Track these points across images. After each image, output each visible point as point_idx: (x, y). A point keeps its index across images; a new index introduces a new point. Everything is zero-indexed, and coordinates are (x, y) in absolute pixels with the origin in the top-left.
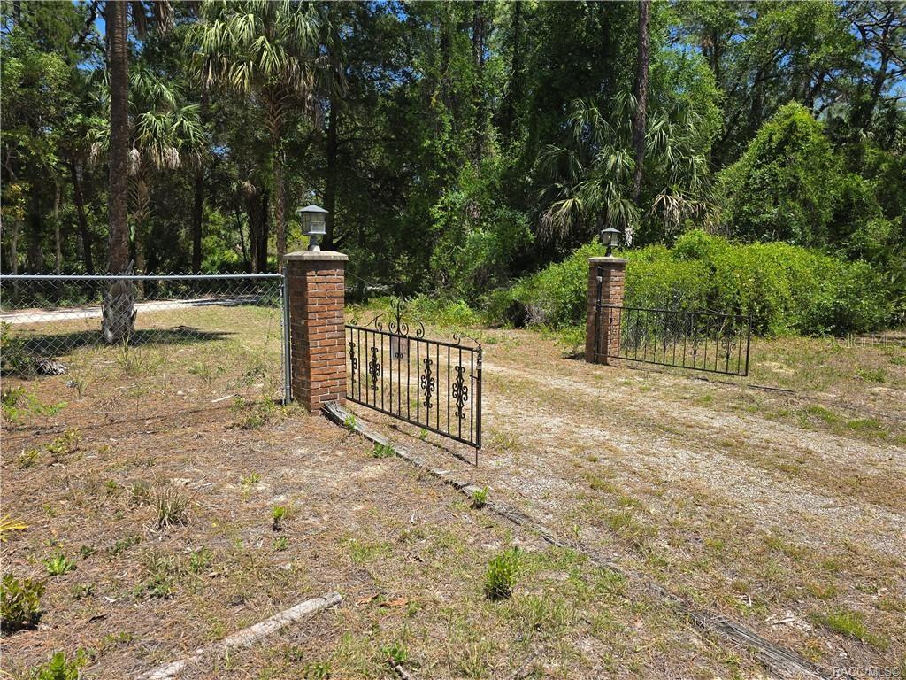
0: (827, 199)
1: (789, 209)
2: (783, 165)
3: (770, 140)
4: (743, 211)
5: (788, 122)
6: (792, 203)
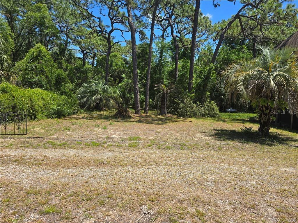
0: (53, 76)
1: (42, 78)
2: (38, 63)
3: (33, 55)
4: (26, 77)
5: (39, 49)
6: (42, 76)
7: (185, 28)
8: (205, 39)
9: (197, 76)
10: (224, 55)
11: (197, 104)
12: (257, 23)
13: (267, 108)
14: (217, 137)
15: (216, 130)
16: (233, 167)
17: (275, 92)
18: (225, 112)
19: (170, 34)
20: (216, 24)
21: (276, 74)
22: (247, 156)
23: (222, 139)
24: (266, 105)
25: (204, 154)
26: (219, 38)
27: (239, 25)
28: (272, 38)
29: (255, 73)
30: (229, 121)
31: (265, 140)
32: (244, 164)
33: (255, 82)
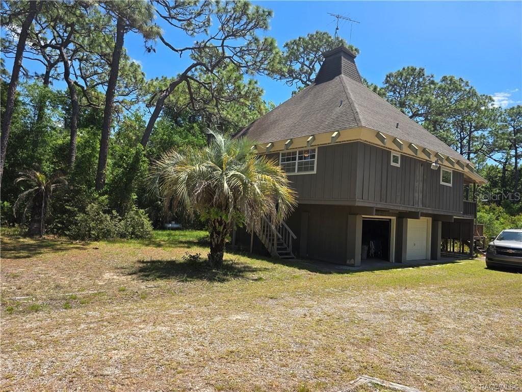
7: (96, 73)
8: (133, 100)
9: (115, 164)
10: (164, 135)
11: (113, 214)
12: (213, 94)
13: (220, 223)
14: (142, 276)
15: (143, 262)
16: (160, 328)
17: (230, 200)
18: (163, 228)
19: (63, 76)
20: (152, 80)
21: (231, 174)
22: (187, 304)
23: (150, 278)
24: (219, 219)
25: (112, 312)
26: (155, 104)
27: (187, 90)
28: (231, 120)
29: (205, 169)
30: (167, 245)
31: (216, 274)
32: (179, 318)
33: (205, 183)
